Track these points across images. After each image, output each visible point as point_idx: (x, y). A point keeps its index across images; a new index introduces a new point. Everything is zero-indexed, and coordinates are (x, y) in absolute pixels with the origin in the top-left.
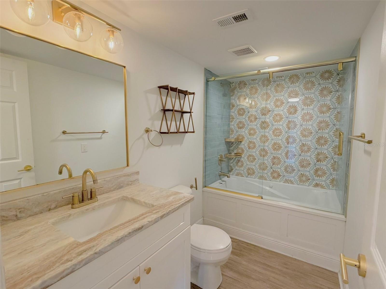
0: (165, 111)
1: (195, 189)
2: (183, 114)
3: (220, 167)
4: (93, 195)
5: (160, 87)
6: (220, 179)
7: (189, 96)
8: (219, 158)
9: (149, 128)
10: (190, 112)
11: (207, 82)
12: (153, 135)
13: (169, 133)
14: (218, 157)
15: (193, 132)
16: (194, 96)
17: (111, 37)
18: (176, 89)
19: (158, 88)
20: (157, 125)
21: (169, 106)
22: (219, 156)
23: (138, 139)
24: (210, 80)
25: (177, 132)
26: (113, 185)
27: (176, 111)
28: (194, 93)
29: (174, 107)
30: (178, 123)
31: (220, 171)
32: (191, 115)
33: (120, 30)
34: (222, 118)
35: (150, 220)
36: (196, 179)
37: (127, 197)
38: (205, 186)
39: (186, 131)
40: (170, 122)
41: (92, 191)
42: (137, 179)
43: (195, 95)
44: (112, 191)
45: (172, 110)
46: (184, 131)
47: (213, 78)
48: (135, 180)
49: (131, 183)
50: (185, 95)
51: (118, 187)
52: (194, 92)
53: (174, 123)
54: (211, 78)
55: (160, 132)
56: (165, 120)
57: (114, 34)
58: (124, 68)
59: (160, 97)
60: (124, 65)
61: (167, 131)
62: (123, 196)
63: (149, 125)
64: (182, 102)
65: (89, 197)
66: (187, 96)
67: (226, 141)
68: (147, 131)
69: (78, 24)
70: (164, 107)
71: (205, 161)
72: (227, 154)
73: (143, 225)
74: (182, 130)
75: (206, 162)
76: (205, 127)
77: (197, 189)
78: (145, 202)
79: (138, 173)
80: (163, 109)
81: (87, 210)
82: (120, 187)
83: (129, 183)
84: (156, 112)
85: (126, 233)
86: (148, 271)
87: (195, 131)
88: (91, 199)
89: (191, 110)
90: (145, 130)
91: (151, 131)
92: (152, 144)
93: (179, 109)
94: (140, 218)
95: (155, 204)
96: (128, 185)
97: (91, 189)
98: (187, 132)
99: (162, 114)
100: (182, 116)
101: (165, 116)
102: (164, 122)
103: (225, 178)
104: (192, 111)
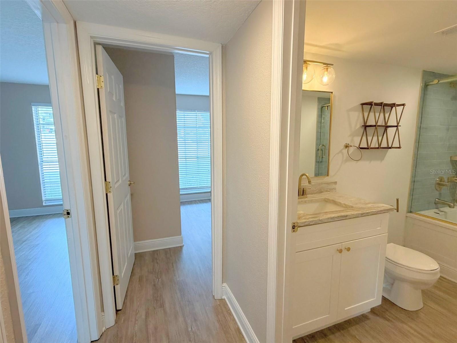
0: (366, 127)
1: (396, 211)
2: (387, 128)
3: (437, 193)
4: (305, 192)
5: (363, 104)
6: (437, 208)
7: (397, 107)
8: (436, 181)
9: (348, 144)
10: (397, 126)
11: (425, 87)
12: (351, 150)
13: (369, 148)
14: (436, 179)
15: (399, 148)
16: (403, 108)
17: (326, 73)
18: (382, 103)
19: (361, 105)
20: (356, 141)
21: (371, 121)
22: (438, 178)
23: (338, 153)
24: (431, 83)
25: (378, 148)
26: (316, 189)
27: (379, 126)
28: (403, 105)
29: (377, 123)
30: (380, 138)
31: (437, 198)
32: (397, 129)
33: (332, 65)
34: (448, 130)
35: (352, 213)
36: (398, 200)
37: (328, 199)
38: (411, 212)
39: (390, 146)
40: (371, 138)
41: (304, 189)
42: (334, 188)
43: (405, 106)
44: (315, 194)
45: (375, 126)
46: (386, 146)
47: (436, 81)
48: (333, 189)
49: (329, 190)
50: (392, 107)
51: (319, 192)
52: (405, 104)
53: (375, 138)
54: (433, 81)
55: (360, 148)
56: (366, 136)
57: (328, 70)
58: (331, 93)
59: (362, 113)
60: (332, 91)
61: (366, 146)
62: (325, 198)
63: (348, 142)
64: (387, 115)
65: (302, 194)
66: (394, 108)
67: (452, 159)
68: (347, 146)
69: (305, 72)
70: (365, 123)
71: (413, 182)
72: (454, 177)
73: (347, 215)
74: (384, 144)
75: (415, 183)
76: (418, 142)
77: (398, 211)
78: (345, 204)
79: (335, 183)
80: (364, 125)
81: (302, 201)
82: (321, 192)
83: (327, 190)
84: (356, 129)
85: (336, 216)
86: (348, 249)
87: (401, 146)
88: (303, 196)
89: (398, 123)
90: (345, 145)
91: (351, 146)
92: (352, 159)
93: (382, 123)
94: (344, 211)
95: (354, 206)
96: (327, 191)
97: (303, 189)
98: (390, 148)
99: (362, 130)
100: (386, 130)
101: (366, 132)
102: (364, 138)
103: (447, 209)
104: (399, 125)
